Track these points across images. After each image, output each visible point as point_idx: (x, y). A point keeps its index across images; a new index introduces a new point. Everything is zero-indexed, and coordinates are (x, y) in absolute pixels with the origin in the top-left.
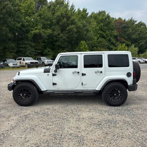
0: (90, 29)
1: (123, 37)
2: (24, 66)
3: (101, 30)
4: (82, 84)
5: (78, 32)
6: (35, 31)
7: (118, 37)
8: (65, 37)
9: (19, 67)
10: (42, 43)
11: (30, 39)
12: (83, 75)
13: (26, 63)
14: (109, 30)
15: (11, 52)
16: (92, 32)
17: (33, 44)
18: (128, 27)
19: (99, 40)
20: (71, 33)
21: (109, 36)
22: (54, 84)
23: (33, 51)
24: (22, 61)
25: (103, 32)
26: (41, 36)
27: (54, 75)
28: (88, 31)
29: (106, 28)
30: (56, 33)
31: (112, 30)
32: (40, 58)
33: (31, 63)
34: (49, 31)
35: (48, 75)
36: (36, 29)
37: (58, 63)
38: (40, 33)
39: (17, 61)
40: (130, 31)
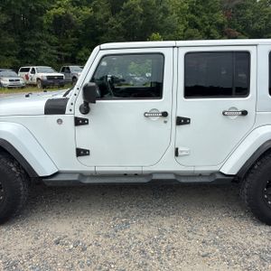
0: (169, 9)
1: (234, 27)
2: (35, 85)
3: (193, 12)
4: (177, 154)
5: (146, 14)
6: (56, 11)
7: (226, 26)
8: (119, 25)
9: (23, 87)
10: (73, 37)
11: (46, 27)
12: (182, 121)
13: (38, 79)
14: (207, 12)
15: (8, 56)
16: (174, 14)
17: (54, 39)
18: (245, 7)
19: (187, 32)
20: (131, 16)
21: (206, 25)
22: (81, 153)
23: (54, 54)
24: (29, 73)
25: (197, 15)
26: (70, 21)
27: (78, 122)
28: (166, 12)
29: (201, 7)
30: (100, 16)
31: (214, 11)
32: (68, 68)
33: (49, 78)
34: (87, 11)
35: (60, 121)
36: (60, 6)
37: (92, 80)
38: (68, 16)
39: (20, 74)
40: (249, 13)
